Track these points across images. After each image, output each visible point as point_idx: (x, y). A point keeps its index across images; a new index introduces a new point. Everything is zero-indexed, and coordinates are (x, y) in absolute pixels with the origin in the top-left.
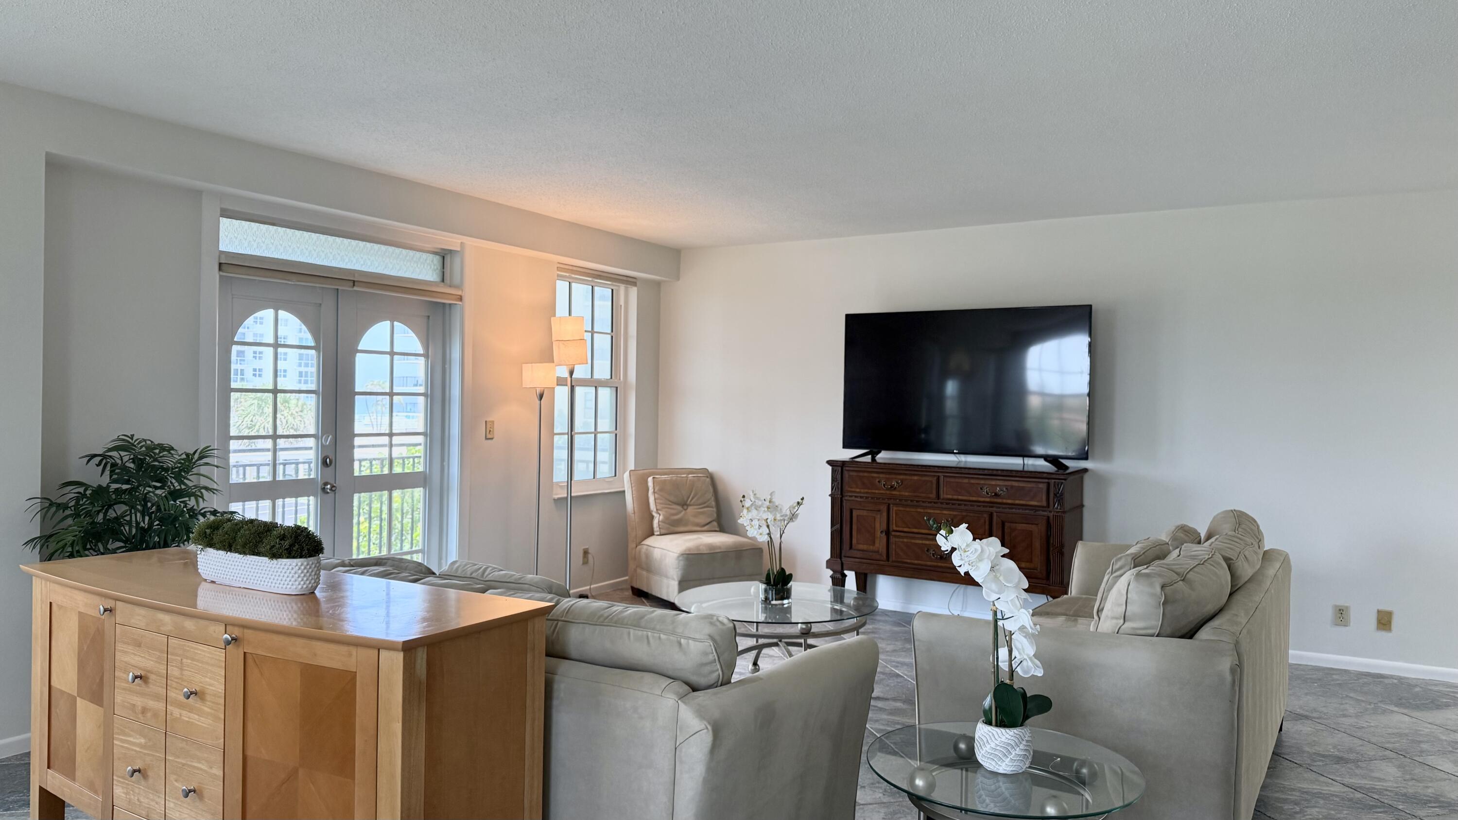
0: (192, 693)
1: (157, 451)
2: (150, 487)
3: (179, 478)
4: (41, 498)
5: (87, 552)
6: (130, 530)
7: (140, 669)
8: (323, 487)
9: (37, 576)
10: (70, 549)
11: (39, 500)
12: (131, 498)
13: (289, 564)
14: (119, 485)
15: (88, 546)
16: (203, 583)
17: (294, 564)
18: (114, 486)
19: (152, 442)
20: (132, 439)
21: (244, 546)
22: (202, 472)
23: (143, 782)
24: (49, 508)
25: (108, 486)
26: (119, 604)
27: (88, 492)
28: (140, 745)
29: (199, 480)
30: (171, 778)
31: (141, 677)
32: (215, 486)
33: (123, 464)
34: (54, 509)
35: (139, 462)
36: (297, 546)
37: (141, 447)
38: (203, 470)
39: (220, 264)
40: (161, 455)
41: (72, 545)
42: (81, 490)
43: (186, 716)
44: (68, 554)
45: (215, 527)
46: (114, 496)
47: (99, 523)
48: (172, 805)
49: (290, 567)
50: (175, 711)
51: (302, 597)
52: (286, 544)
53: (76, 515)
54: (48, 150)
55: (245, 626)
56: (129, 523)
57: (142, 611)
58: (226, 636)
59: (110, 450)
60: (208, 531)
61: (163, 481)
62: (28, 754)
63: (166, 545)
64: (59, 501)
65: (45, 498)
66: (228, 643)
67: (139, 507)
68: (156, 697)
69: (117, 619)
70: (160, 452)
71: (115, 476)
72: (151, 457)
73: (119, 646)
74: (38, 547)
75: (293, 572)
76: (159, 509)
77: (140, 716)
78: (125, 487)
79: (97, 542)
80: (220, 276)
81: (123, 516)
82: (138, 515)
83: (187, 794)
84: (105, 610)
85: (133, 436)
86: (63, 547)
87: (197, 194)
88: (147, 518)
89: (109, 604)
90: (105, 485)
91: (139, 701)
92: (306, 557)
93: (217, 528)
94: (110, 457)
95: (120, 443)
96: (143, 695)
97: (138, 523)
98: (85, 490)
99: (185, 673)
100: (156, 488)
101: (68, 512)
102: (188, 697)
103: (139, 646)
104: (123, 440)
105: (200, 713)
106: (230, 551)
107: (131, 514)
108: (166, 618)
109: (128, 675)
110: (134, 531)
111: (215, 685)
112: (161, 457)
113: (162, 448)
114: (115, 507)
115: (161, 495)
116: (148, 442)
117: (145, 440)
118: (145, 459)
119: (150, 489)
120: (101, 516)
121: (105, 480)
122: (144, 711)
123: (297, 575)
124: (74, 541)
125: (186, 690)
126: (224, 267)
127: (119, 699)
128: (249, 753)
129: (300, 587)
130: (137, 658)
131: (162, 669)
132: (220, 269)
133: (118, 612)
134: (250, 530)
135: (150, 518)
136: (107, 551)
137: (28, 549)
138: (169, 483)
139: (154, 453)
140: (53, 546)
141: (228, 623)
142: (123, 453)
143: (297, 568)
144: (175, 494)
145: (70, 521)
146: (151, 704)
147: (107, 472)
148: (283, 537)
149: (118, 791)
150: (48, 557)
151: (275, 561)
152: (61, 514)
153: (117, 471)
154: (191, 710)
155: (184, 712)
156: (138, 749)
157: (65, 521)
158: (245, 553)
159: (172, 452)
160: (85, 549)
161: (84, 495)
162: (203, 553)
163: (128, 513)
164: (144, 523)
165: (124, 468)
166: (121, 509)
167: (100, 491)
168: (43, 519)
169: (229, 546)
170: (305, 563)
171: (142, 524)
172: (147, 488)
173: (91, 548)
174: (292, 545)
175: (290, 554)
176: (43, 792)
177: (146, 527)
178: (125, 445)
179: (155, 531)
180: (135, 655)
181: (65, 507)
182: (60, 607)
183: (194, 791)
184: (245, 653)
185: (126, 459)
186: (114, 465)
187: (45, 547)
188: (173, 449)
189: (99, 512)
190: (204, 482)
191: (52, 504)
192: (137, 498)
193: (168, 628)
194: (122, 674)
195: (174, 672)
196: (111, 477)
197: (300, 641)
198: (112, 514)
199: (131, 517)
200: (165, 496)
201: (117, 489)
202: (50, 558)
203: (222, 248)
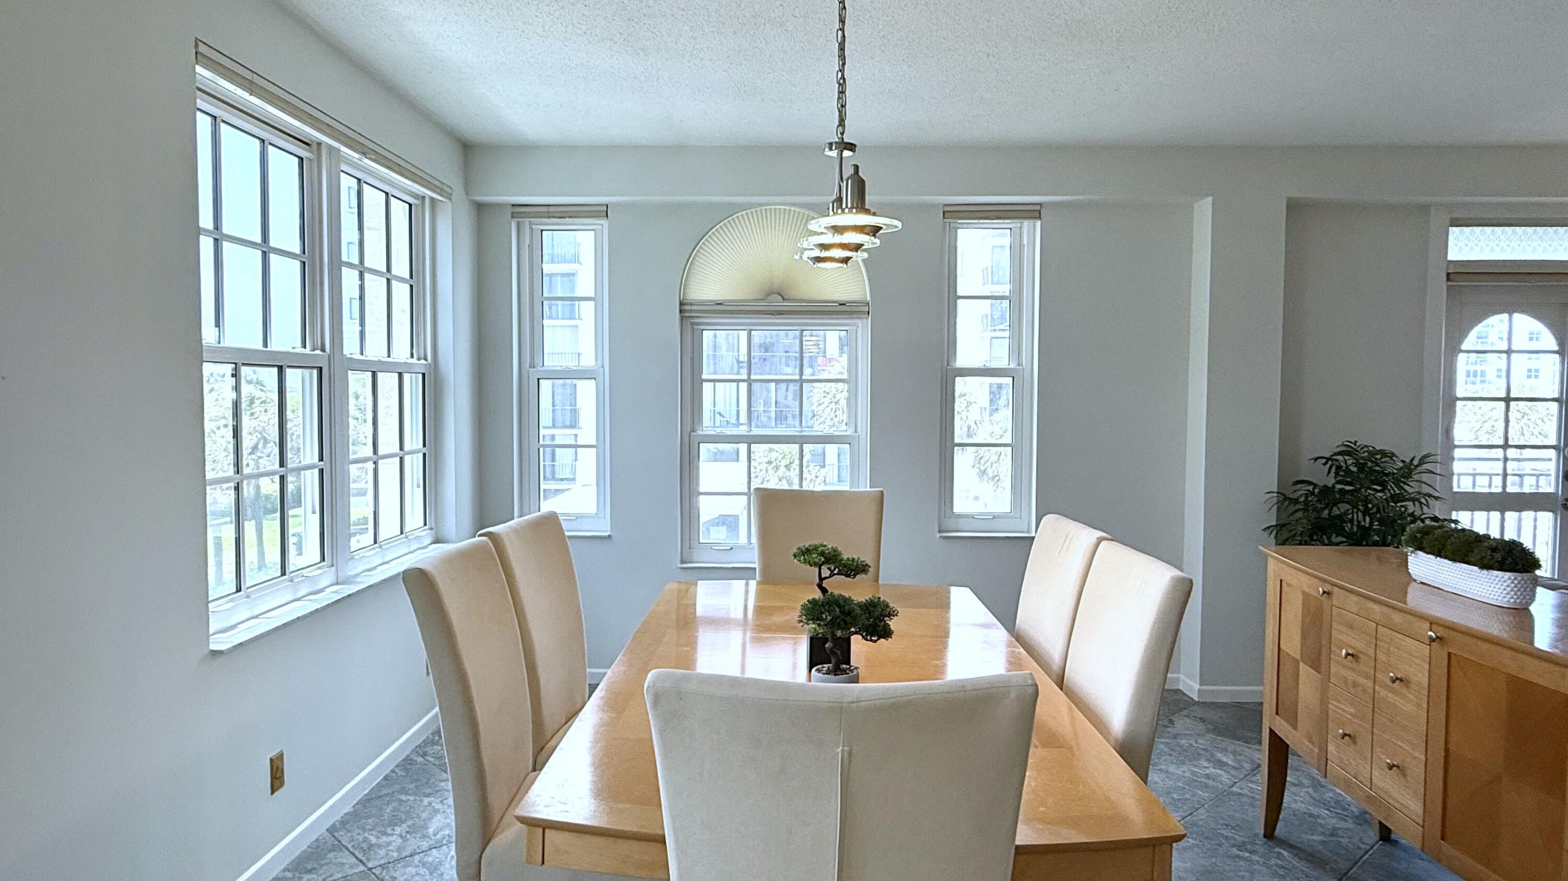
0: (1397, 679)
1: (1378, 457)
2: (1371, 489)
3: (1397, 483)
4: (1278, 493)
5: (1314, 543)
6: (1352, 527)
7: (1353, 648)
8: (1564, 502)
9: (1272, 557)
10: (1299, 538)
11: (1276, 495)
12: (1352, 498)
13: (1500, 576)
14: (1343, 486)
15: (1315, 538)
16: (1413, 583)
17: (1506, 577)
18: (1339, 486)
19: (1374, 448)
20: (1355, 445)
21: (1453, 553)
22: (1424, 480)
23: (1352, 746)
24: (1283, 502)
25: (1334, 486)
26: (1336, 589)
27: (1317, 491)
28: (1351, 714)
29: (1420, 487)
30: (1378, 750)
31: (1352, 655)
32: (1437, 494)
33: (1347, 467)
34: (1287, 503)
35: (1361, 467)
36: (1510, 559)
37: (1364, 452)
38: (1425, 477)
39: (1448, 274)
40: (1383, 460)
41: (1301, 534)
42: (1311, 488)
43: (1391, 697)
44: (1298, 542)
45: (1426, 531)
46: (1338, 496)
47: (1324, 519)
48: (1378, 774)
49: (1502, 580)
50: (1383, 693)
51: (1515, 611)
52: (1498, 556)
53: (1305, 510)
54: (1289, 195)
55: (1451, 627)
56: (1351, 521)
57: (1354, 598)
58: (1430, 633)
59: (1336, 454)
60: (1419, 535)
61: (1384, 485)
62: (1261, 704)
63: (1384, 544)
64: (1291, 496)
65: (1281, 493)
66: (1432, 640)
67: (1361, 508)
68: (1367, 677)
69: (1335, 602)
70: (1381, 458)
71: (1339, 478)
72: (1372, 462)
73: (1335, 625)
74: (1274, 533)
75: (1505, 584)
76: (1378, 511)
77: (1351, 689)
78: (1348, 488)
79: (1323, 534)
80: (1448, 286)
81: (1346, 513)
82: (1360, 514)
83: (1391, 767)
84: (1324, 592)
85: (1356, 442)
86: (1294, 536)
87: (1424, 209)
88: (1368, 519)
89: (1328, 588)
90: (1330, 485)
91: (1351, 676)
92: (1520, 572)
93: (1427, 534)
94: (1337, 460)
95: (1344, 448)
96: (1353, 670)
97: (1359, 522)
98: (1314, 489)
99: (1392, 659)
100: (1377, 491)
101: (1298, 507)
102: (1394, 682)
103: (1352, 628)
104: (1348, 446)
105: (1403, 696)
106: (1440, 556)
107: (1353, 513)
108: (1376, 607)
109: (1342, 651)
110: (1355, 529)
111: (1420, 677)
112: (1382, 462)
113: (1383, 453)
114: (1339, 505)
115: (1381, 497)
116: (1371, 449)
117: (1367, 446)
118: (1366, 464)
119: (1372, 492)
120: (1326, 512)
121: (1331, 481)
122: (1355, 685)
123: (1509, 589)
124: (1303, 532)
125: (1391, 674)
126: (1451, 277)
127: (1333, 670)
128: (1452, 747)
129: (1512, 600)
130: (1349, 638)
131: (1371, 652)
132: (1448, 279)
133: (1334, 597)
134: (1460, 539)
135: (1371, 518)
136: (1331, 544)
137: (1266, 534)
138: (1389, 487)
139: (1376, 459)
140: (1285, 534)
141: (1433, 623)
142: (1347, 458)
143: (1510, 581)
144: (1396, 498)
145: (1300, 514)
146: (1361, 680)
147: (1332, 474)
148: (1494, 550)
149: (1331, 748)
150: (1282, 542)
151: (1485, 572)
152: (1292, 508)
153: (1342, 473)
154: (1395, 693)
155: (1390, 695)
156: (1349, 717)
157: (1296, 514)
158: (1454, 560)
159: (1394, 458)
160: (1312, 540)
161: (1313, 493)
162: (1413, 555)
163: (1351, 511)
164: (1365, 522)
165: (1348, 471)
166: (1344, 507)
167: (1326, 491)
168: (1278, 510)
169: (1438, 552)
170: (1519, 578)
171: (1363, 523)
172: (1369, 491)
173: (1318, 540)
174: (1504, 559)
175: (1502, 567)
176: (1272, 732)
177: (1367, 525)
178: (1349, 451)
179: (1374, 530)
180: (1348, 635)
181: (1296, 501)
182: (1288, 585)
183: (1398, 767)
184: (1449, 654)
185: (1350, 462)
186: (1339, 468)
187: (1279, 535)
188: (1393, 455)
189: (1325, 508)
190: (1425, 489)
191: (1286, 498)
192: (1359, 500)
193: (1378, 617)
194: (1336, 650)
195: (1381, 657)
196: (1335, 477)
197: (1509, 653)
198: (1336, 512)
199: (1353, 516)
200: (1386, 499)
201: (1340, 490)
202: (1283, 543)
203: (1451, 257)
